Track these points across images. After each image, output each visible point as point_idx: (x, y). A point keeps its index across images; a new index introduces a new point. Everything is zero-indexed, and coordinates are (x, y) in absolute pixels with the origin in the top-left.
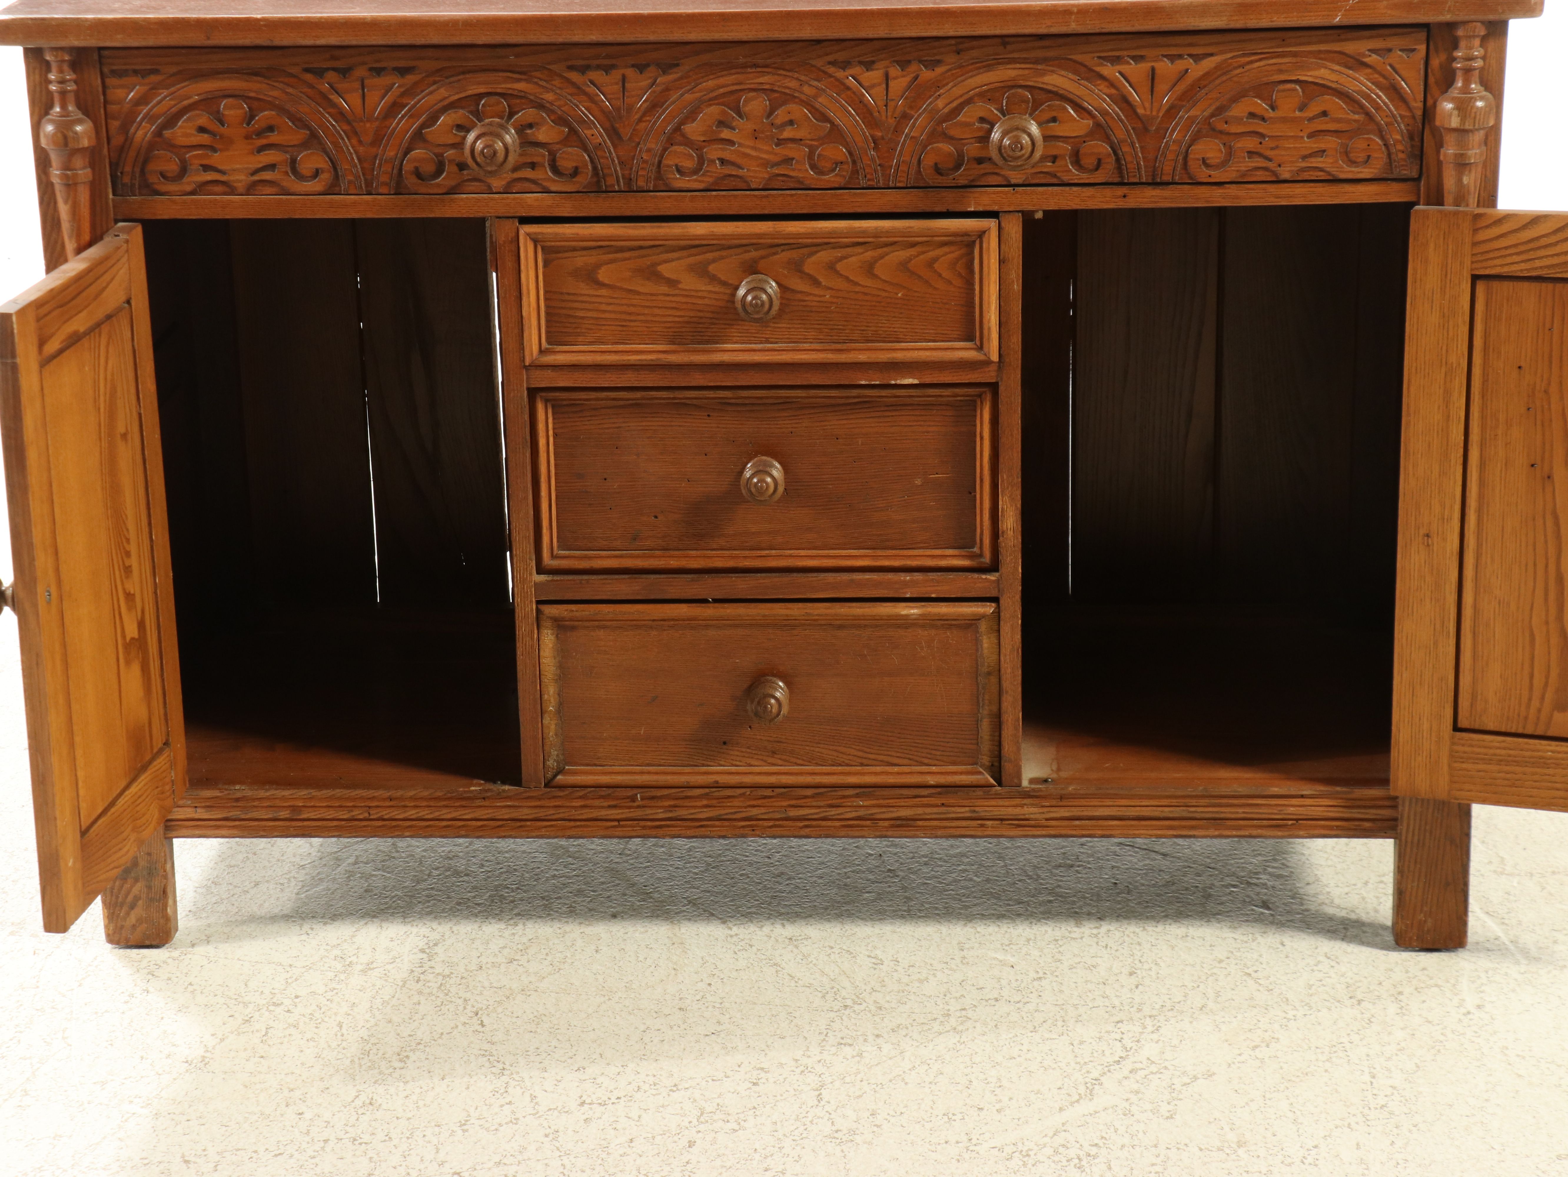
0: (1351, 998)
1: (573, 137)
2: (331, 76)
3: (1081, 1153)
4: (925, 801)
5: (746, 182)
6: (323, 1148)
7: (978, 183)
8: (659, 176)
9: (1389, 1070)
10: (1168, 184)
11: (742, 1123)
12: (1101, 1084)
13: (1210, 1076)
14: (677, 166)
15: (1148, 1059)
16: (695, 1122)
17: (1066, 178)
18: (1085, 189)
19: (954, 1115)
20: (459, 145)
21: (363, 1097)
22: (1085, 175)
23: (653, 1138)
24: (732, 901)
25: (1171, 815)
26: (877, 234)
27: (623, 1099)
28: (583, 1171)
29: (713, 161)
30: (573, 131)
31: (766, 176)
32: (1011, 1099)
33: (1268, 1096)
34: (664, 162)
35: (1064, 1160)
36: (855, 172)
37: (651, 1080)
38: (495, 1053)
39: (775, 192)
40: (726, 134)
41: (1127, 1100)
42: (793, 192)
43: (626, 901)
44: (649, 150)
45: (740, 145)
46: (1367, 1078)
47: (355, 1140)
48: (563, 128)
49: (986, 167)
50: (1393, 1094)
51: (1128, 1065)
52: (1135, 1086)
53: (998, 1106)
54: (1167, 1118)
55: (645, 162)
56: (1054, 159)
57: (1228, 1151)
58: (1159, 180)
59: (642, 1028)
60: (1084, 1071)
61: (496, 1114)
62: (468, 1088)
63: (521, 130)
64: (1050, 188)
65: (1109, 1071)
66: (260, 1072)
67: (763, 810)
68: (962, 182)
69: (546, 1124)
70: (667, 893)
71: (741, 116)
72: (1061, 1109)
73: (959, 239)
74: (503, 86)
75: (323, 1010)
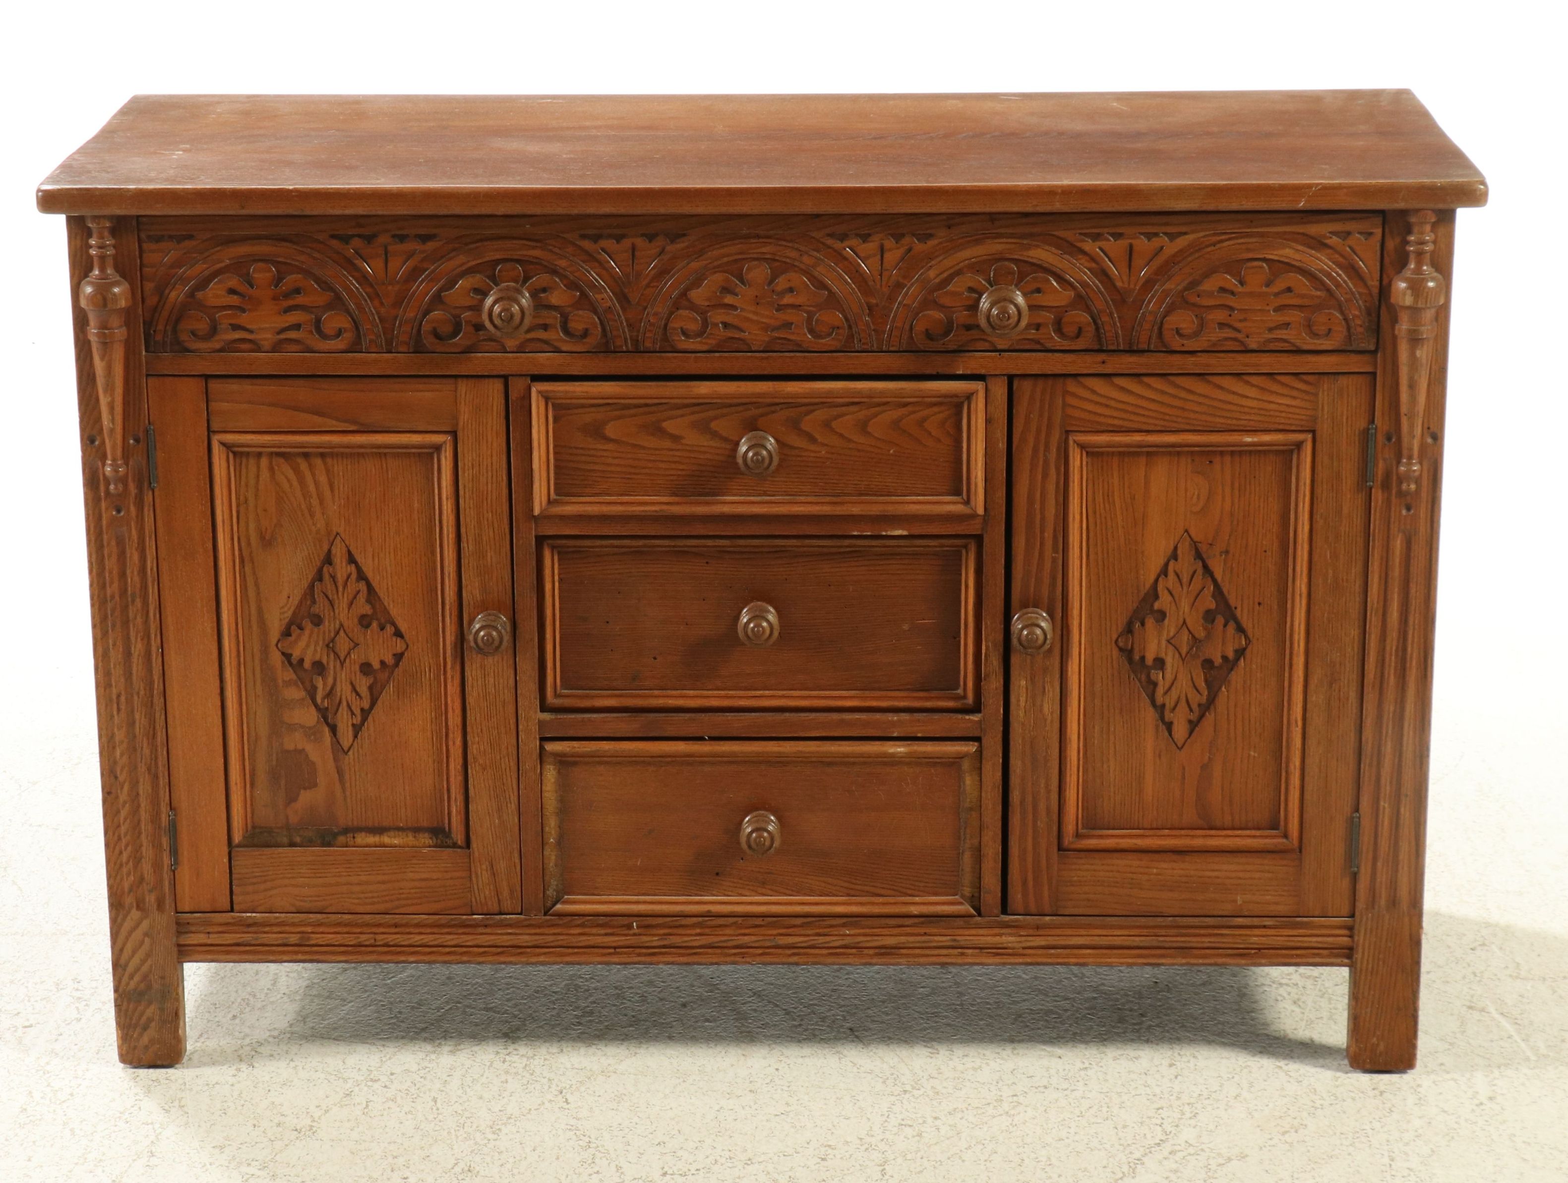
0: (1374, 1089)
1: (584, 301)
2: (357, 242)
4: (908, 930)
5: (748, 344)
7: (966, 348)
8: (665, 338)
9: (1406, 1152)
10: (1143, 351)
12: (1143, 1163)
13: (1243, 1157)
14: (682, 328)
15: (1187, 1141)
17: (1049, 345)
18: (1067, 355)
20: (477, 308)
22: (1065, 342)
24: (794, 993)
25: (1141, 945)
26: (871, 394)
27: (702, 1171)
29: (717, 325)
30: (584, 294)
31: (767, 339)
34: (670, 325)
36: (851, 337)
37: (727, 1154)
38: (580, 1127)
39: (775, 354)
40: (729, 299)
42: (792, 354)
43: (694, 991)
44: (656, 314)
45: (742, 310)
46: (1386, 1160)
48: (574, 293)
49: (974, 333)
51: (1167, 1146)
52: (1175, 1166)
55: (652, 325)
56: (1038, 327)
58: (1135, 348)
59: (717, 1106)
60: (1127, 1151)
63: (534, 295)
64: (1034, 354)
65: (1150, 1151)
66: (365, 1138)
67: (754, 938)
68: (952, 347)
70: (732, 985)
71: (743, 283)
73: (949, 400)
74: (519, 253)
75: (417, 1086)
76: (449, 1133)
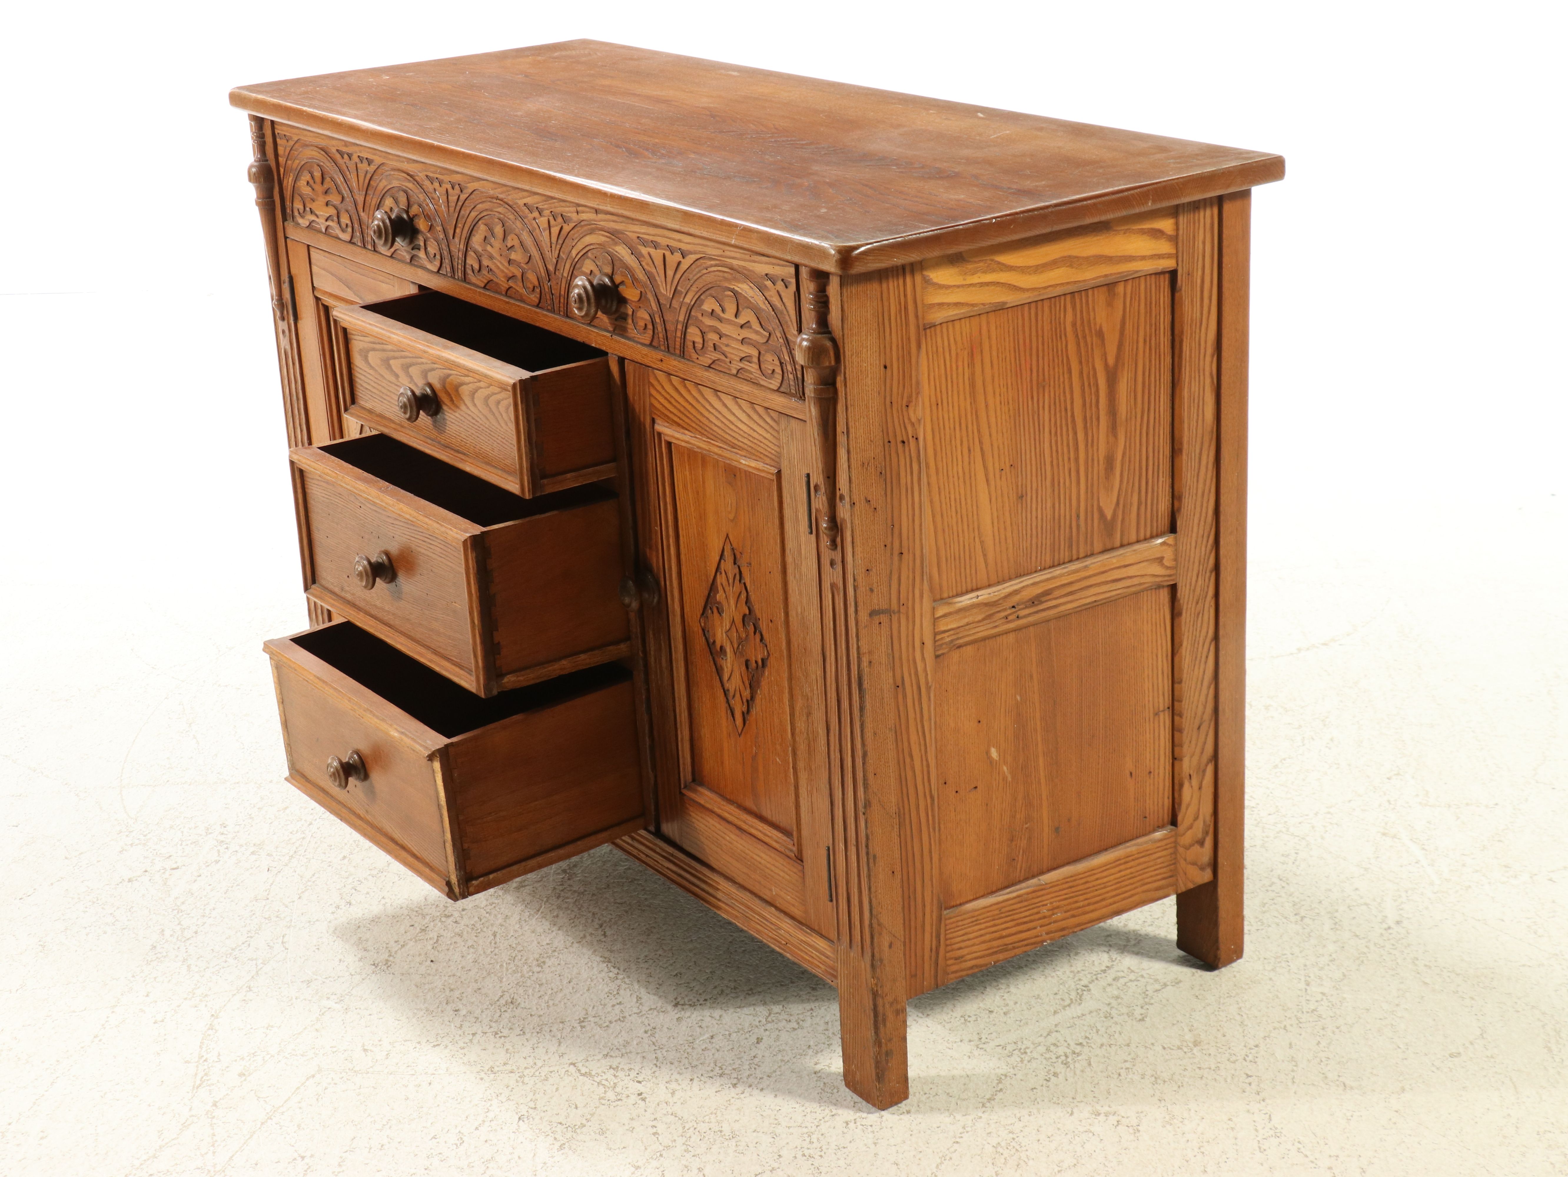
0: (1296, 915)
3: (1068, 1051)
6: (471, 1041)
9: (1320, 978)
11: (801, 1023)
12: (1089, 990)
13: (1178, 983)
15: (1129, 968)
16: (764, 1021)
19: (969, 1016)
21: (507, 997)
23: (730, 1035)
28: (672, 1063)
32: (1016, 1003)
33: (1222, 1000)
35: (1054, 1057)
41: (1109, 1004)
46: (1302, 985)
47: (496, 1034)
50: (1322, 1000)
51: (1112, 974)
52: (1116, 993)
53: (1005, 1010)
54: (1140, 1020)
57: (1185, 1050)
59: (730, 939)
60: (1076, 979)
61: (609, 1012)
62: (588, 990)
65: (1097, 979)
66: (429, 975)
69: (646, 1022)
72: (1055, 1012)
75: (483, 921)
76: (501, 966)
